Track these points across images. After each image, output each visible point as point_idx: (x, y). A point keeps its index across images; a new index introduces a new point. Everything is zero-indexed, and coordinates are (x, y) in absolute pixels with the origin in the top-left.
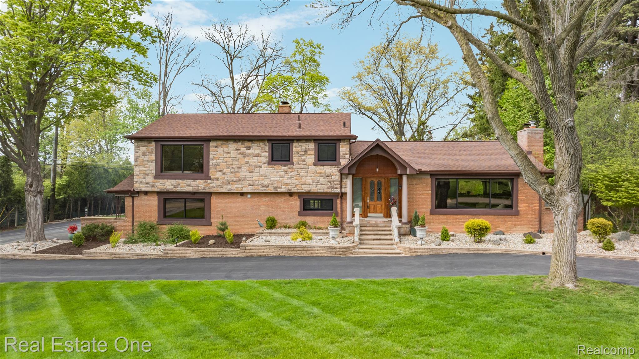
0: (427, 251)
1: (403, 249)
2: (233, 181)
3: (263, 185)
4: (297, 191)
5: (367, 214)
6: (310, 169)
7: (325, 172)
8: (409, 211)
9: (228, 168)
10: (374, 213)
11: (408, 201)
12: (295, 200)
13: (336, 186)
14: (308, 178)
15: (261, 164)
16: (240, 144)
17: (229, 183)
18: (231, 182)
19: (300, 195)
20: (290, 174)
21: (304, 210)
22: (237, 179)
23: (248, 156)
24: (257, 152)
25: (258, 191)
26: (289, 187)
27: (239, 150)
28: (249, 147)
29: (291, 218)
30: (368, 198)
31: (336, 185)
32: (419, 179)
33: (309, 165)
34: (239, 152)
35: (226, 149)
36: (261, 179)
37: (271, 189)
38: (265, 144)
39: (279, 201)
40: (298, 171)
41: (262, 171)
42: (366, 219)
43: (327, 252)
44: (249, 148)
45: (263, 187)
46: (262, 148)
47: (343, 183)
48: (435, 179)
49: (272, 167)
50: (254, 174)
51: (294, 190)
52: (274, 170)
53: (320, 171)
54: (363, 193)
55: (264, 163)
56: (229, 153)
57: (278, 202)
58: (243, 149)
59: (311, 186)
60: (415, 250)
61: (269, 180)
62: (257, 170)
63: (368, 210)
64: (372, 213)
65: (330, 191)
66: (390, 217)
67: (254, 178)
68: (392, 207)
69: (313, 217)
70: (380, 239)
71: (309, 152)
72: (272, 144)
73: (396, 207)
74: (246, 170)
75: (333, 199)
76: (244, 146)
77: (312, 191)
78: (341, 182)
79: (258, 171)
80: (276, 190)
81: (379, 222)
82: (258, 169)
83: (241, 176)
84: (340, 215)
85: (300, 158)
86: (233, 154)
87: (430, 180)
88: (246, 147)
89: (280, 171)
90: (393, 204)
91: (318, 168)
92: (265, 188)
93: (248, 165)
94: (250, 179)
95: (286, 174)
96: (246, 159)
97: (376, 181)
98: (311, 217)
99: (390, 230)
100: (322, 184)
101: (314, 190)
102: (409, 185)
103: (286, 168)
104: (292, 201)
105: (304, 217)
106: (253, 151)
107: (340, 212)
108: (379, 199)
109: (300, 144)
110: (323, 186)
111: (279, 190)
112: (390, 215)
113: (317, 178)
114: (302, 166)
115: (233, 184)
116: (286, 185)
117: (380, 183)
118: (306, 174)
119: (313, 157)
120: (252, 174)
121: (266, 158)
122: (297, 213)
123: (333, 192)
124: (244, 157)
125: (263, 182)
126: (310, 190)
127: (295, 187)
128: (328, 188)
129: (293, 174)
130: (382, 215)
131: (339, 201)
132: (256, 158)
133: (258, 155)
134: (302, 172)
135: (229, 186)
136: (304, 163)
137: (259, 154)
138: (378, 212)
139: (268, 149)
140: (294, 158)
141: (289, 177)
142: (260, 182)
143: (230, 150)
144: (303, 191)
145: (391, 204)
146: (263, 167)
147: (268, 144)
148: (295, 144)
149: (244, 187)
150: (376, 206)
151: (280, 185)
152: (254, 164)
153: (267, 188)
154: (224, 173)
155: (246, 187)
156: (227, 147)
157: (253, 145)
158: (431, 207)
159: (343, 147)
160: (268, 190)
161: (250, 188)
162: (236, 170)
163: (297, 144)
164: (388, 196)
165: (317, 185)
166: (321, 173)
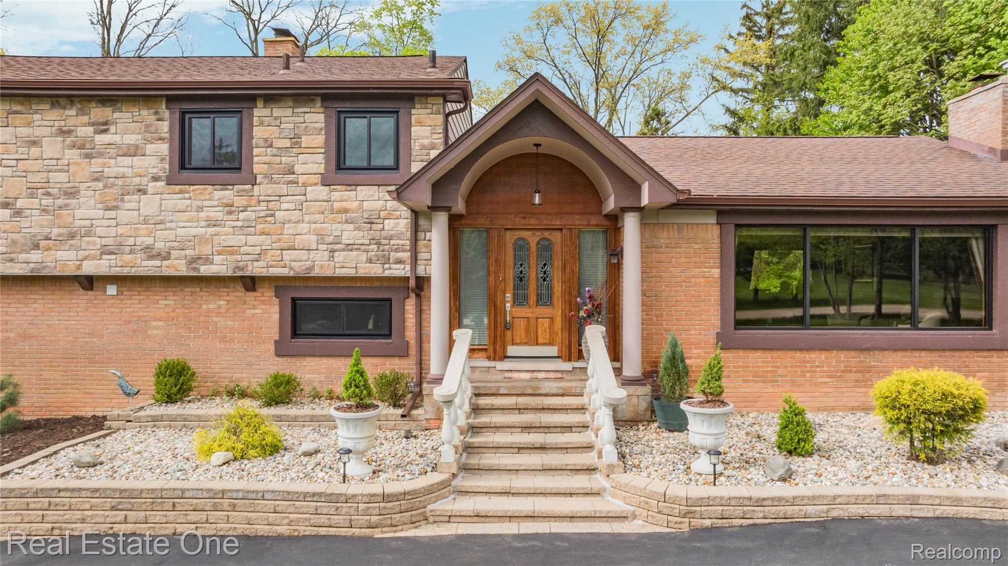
0: (739, 511)
1: (637, 499)
2: (47, 238)
3: (150, 253)
4: (264, 272)
5: (504, 349)
6: (309, 197)
7: (361, 207)
8: (647, 339)
9: (32, 196)
10: (526, 344)
11: (643, 305)
12: (263, 302)
13: (400, 255)
14: (304, 227)
15: (145, 181)
16: (73, 112)
17: (37, 247)
18: (43, 243)
19: (280, 284)
20: (242, 215)
21: (295, 334)
22: (65, 231)
23: (101, 155)
24: (131, 139)
25: (134, 272)
26: (239, 257)
27: (69, 132)
28: (106, 123)
29: (250, 364)
30: (509, 296)
31: (396, 251)
32: (680, 226)
33: (305, 185)
34: (69, 140)
35: (24, 131)
36: (143, 232)
37: (178, 267)
38: (156, 113)
39: (212, 306)
40: (271, 205)
41: (149, 205)
42: (500, 365)
43: (315, 519)
44: (103, 127)
45: (151, 258)
46: (147, 126)
47: (421, 243)
48: (732, 228)
49: (181, 192)
50: (123, 215)
51: (257, 269)
52: (189, 202)
53: (344, 204)
54: (492, 278)
55: (155, 179)
56: (34, 143)
57: (209, 310)
58: (86, 131)
59: (312, 254)
60: (690, 507)
61: (171, 235)
62: (131, 201)
63: (509, 333)
64: (520, 344)
65: (376, 270)
66: (580, 356)
67: (121, 230)
68: (586, 323)
69: (325, 360)
70: (542, 448)
71: (305, 140)
72: (183, 113)
73: (601, 323)
74: (92, 202)
75: (390, 300)
76: (85, 119)
77: (317, 272)
78: (415, 240)
79: (134, 205)
80: (195, 269)
81: (542, 375)
82: (136, 197)
83: (78, 223)
84: (413, 351)
85: (278, 159)
86: (51, 147)
87: (716, 230)
88: (93, 125)
89: (210, 203)
90: (590, 315)
91: (336, 195)
92: (157, 263)
93: (100, 185)
94: (106, 233)
95: (230, 213)
96: (96, 165)
97: (533, 239)
98: (316, 359)
99: (582, 409)
100: (349, 247)
101: (322, 267)
102: (647, 249)
103: (228, 194)
104: (254, 307)
105: (293, 359)
106: (117, 139)
107: (413, 343)
108: (545, 299)
109: (277, 112)
110: (354, 253)
111: (205, 270)
112: (580, 351)
113: (336, 229)
114: (284, 189)
115: (49, 249)
116: (229, 250)
117: (545, 248)
118: (296, 215)
119: (321, 158)
120: (112, 214)
121: (163, 160)
122: (272, 348)
123: (387, 273)
124: (88, 156)
125: (150, 241)
126: (311, 268)
127: (259, 257)
128: (370, 261)
129: (253, 216)
130: (553, 351)
131: (410, 305)
132: (127, 160)
133: (134, 151)
134: (285, 206)
135: (35, 256)
136: (291, 177)
137: (137, 147)
138: (540, 341)
139: (166, 129)
140: (256, 159)
141: (240, 224)
142: (139, 240)
143: (38, 132)
144: (285, 272)
145: (582, 314)
146: (150, 190)
147: (166, 114)
148: (260, 112)
149: (86, 258)
150: (532, 321)
151: (207, 250)
152: (120, 182)
153: (166, 263)
154: (18, 213)
155: (94, 258)
156: (29, 124)
157: (116, 115)
158: (718, 323)
159: (420, 123)
160: (169, 268)
161: (106, 263)
162: (59, 202)
163: (267, 112)
164: (574, 286)
165: (333, 251)
166: (346, 211)
